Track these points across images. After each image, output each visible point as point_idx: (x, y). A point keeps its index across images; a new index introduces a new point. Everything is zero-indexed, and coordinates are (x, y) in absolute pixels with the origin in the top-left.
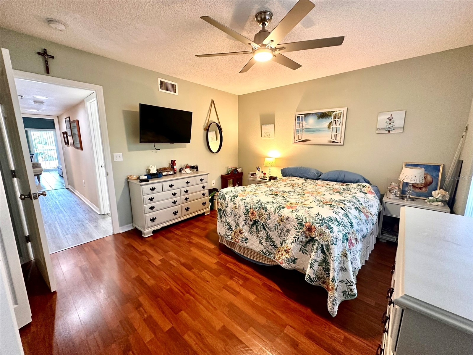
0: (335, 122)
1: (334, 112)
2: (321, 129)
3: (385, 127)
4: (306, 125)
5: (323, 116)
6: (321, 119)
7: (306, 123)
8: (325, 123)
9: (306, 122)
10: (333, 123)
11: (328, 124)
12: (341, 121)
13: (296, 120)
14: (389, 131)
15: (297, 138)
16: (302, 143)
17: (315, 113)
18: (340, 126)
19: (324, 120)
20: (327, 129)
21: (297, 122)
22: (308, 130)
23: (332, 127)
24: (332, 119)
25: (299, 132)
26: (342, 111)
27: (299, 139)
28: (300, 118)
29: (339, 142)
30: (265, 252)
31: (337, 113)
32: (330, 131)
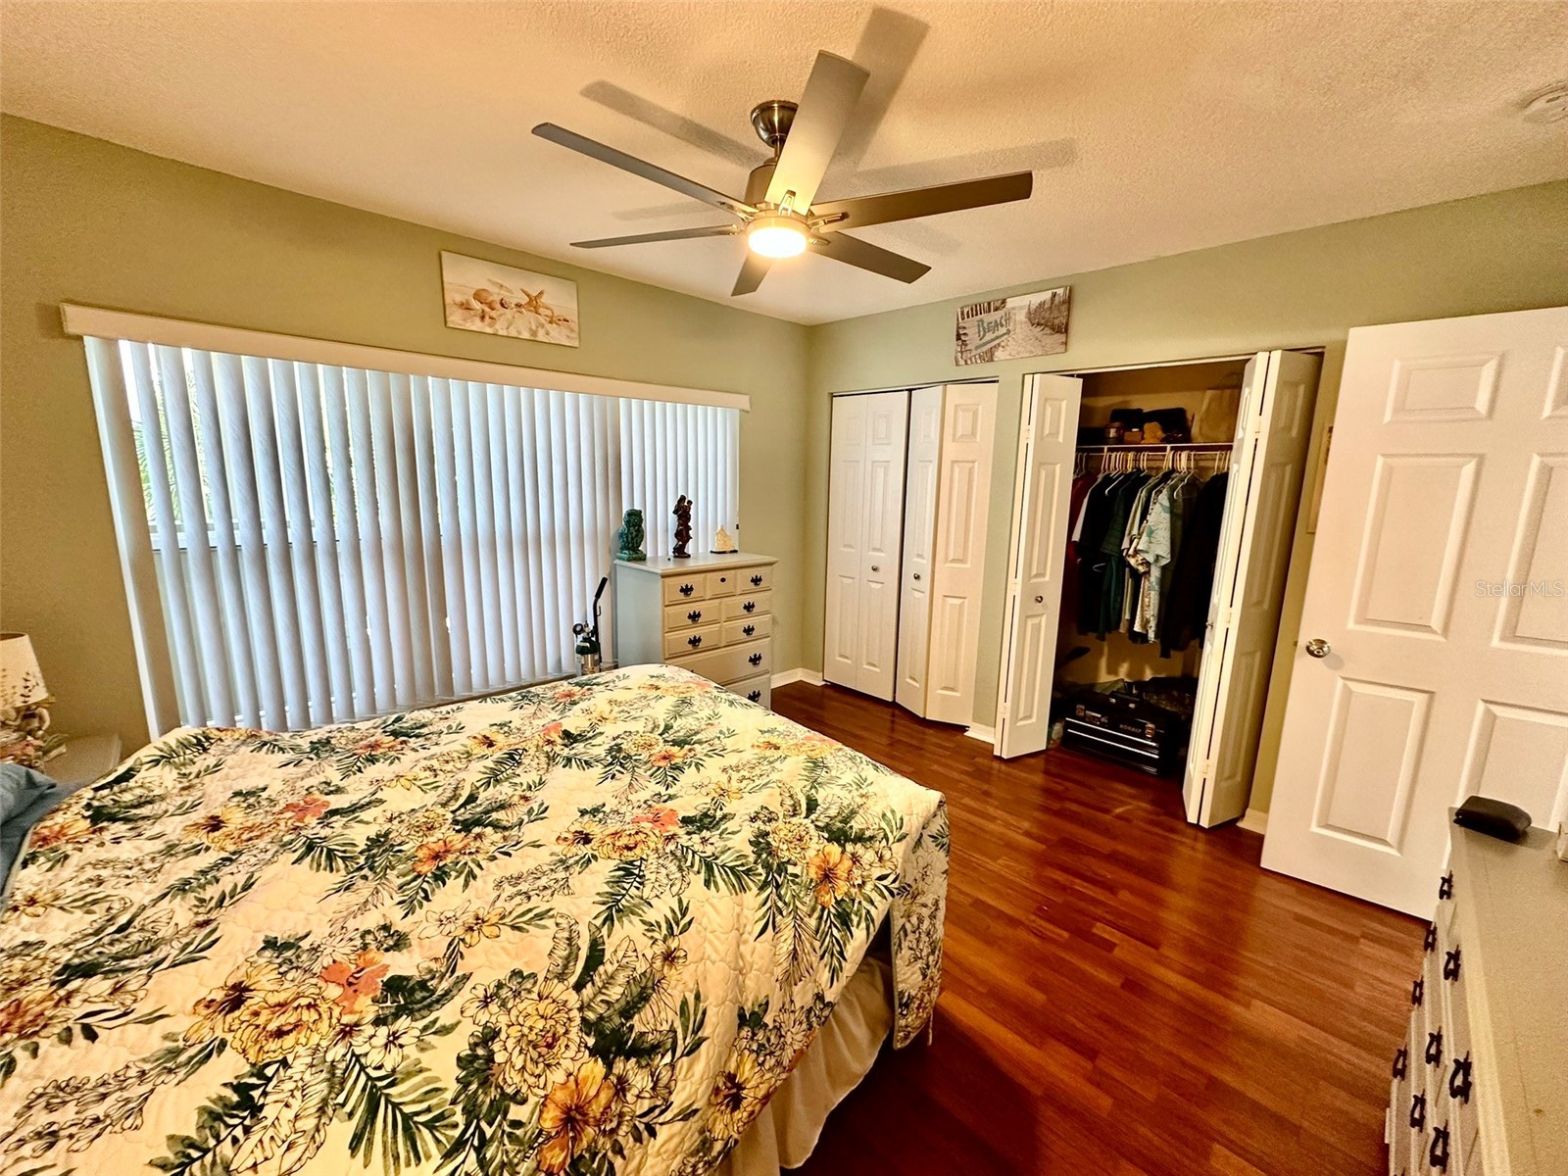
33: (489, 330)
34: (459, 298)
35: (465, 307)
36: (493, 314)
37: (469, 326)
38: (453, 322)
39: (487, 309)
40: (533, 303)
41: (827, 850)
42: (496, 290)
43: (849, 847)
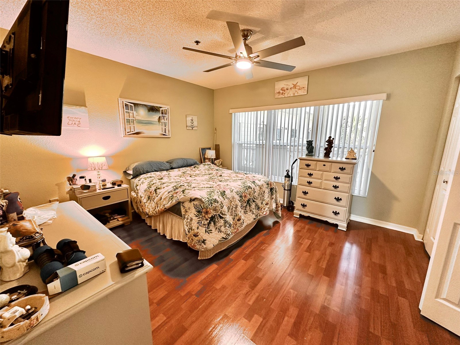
0: (163, 117)
1: (161, 108)
2: (152, 122)
3: (190, 125)
4: (137, 115)
5: (152, 109)
6: (151, 112)
7: (137, 114)
8: (155, 117)
9: (136, 112)
10: (162, 118)
11: (158, 118)
12: (167, 117)
13: (123, 108)
14: (192, 128)
15: (128, 130)
16: (135, 135)
17: (144, 105)
18: (167, 121)
19: (154, 113)
20: (158, 123)
21: (125, 110)
22: (140, 122)
23: (161, 121)
24: (161, 114)
25: (130, 122)
26: (167, 109)
27: (131, 131)
28: (128, 106)
29: (168, 135)
30: (225, 237)
31: (163, 109)
32: (160, 125)
33: (283, 97)
34: (278, 91)
35: (279, 93)
36: (285, 92)
37: (279, 97)
38: (276, 97)
39: (283, 92)
40: (295, 86)
41: (211, 215)
42: (286, 86)
43: (209, 219)
